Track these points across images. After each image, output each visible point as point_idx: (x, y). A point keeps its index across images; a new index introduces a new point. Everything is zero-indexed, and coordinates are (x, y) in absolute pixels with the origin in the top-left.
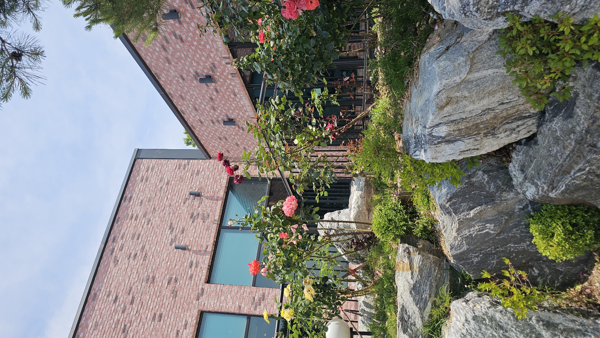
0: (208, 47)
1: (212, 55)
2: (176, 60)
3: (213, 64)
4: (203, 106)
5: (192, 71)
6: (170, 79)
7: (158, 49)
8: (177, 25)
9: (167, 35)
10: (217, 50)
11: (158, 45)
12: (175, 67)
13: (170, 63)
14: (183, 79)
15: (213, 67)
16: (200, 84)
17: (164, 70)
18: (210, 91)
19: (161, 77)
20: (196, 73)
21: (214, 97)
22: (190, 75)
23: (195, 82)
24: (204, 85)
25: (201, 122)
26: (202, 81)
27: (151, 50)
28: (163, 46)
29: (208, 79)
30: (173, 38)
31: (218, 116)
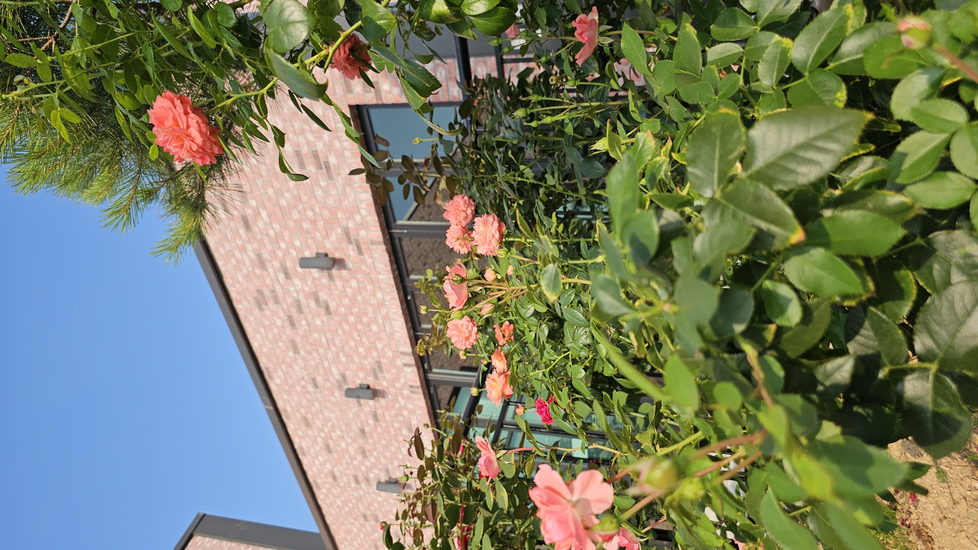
0: (374, 328)
1: (379, 346)
2: (308, 348)
3: (379, 364)
4: (343, 445)
5: (335, 372)
6: (290, 382)
8: (325, 281)
9: (301, 297)
10: (391, 336)
11: (282, 314)
12: (304, 359)
13: (296, 351)
14: (316, 386)
15: (378, 369)
16: (346, 399)
17: (283, 363)
18: (363, 417)
19: (274, 375)
20: (344, 377)
21: (367, 429)
22: (331, 379)
23: (337, 394)
24: (353, 401)
25: (334, 478)
26: (350, 393)
27: (267, 323)
28: (290, 318)
29: (364, 391)
30: (313, 304)
31: (369, 470)
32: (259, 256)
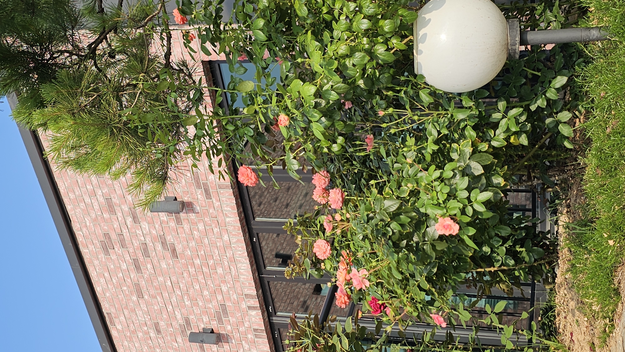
0: (220, 270)
1: (224, 289)
2: (152, 292)
3: (223, 307)
5: (179, 316)
7: (124, 267)
8: (172, 224)
9: (148, 241)
10: (236, 279)
11: (127, 258)
12: (147, 304)
13: (140, 295)
19: (116, 321)
20: (187, 321)
22: (174, 324)
26: (194, 338)
27: (112, 266)
28: (136, 261)
29: (208, 336)
30: (159, 247)
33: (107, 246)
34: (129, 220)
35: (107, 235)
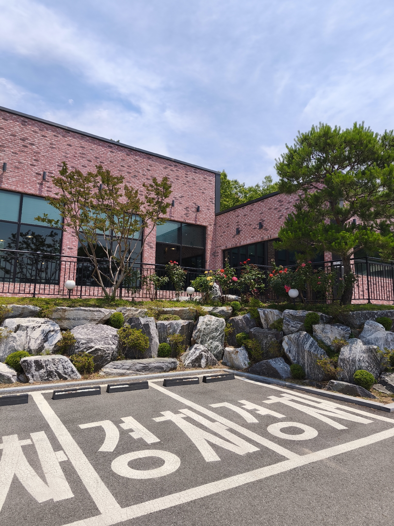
0: (276, 230)
1: (272, 230)
2: (270, 213)
4: (247, 219)
5: (265, 219)
6: (261, 207)
7: (275, 206)
9: (282, 212)
11: (278, 206)
12: (267, 211)
13: (269, 209)
14: (261, 214)
15: (266, 230)
18: (255, 225)
20: (264, 221)
21: (251, 226)
22: (263, 218)
23: (259, 219)
24: (258, 223)
25: (238, 216)
27: (275, 202)
28: (277, 208)
29: (261, 226)
31: (241, 226)
32: (290, 202)
33: (280, 201)
34: (286, 207)
35: (282, 201)
